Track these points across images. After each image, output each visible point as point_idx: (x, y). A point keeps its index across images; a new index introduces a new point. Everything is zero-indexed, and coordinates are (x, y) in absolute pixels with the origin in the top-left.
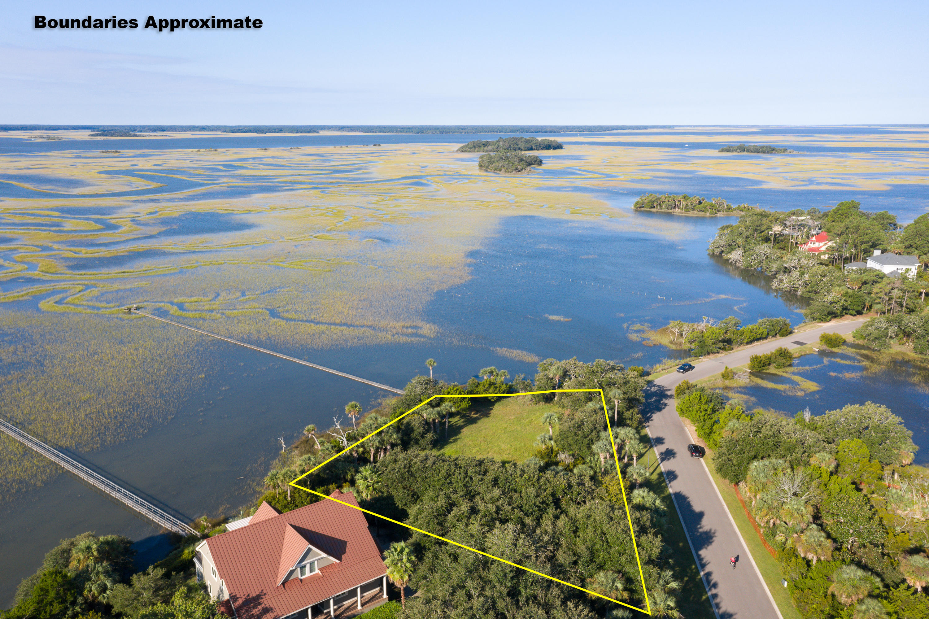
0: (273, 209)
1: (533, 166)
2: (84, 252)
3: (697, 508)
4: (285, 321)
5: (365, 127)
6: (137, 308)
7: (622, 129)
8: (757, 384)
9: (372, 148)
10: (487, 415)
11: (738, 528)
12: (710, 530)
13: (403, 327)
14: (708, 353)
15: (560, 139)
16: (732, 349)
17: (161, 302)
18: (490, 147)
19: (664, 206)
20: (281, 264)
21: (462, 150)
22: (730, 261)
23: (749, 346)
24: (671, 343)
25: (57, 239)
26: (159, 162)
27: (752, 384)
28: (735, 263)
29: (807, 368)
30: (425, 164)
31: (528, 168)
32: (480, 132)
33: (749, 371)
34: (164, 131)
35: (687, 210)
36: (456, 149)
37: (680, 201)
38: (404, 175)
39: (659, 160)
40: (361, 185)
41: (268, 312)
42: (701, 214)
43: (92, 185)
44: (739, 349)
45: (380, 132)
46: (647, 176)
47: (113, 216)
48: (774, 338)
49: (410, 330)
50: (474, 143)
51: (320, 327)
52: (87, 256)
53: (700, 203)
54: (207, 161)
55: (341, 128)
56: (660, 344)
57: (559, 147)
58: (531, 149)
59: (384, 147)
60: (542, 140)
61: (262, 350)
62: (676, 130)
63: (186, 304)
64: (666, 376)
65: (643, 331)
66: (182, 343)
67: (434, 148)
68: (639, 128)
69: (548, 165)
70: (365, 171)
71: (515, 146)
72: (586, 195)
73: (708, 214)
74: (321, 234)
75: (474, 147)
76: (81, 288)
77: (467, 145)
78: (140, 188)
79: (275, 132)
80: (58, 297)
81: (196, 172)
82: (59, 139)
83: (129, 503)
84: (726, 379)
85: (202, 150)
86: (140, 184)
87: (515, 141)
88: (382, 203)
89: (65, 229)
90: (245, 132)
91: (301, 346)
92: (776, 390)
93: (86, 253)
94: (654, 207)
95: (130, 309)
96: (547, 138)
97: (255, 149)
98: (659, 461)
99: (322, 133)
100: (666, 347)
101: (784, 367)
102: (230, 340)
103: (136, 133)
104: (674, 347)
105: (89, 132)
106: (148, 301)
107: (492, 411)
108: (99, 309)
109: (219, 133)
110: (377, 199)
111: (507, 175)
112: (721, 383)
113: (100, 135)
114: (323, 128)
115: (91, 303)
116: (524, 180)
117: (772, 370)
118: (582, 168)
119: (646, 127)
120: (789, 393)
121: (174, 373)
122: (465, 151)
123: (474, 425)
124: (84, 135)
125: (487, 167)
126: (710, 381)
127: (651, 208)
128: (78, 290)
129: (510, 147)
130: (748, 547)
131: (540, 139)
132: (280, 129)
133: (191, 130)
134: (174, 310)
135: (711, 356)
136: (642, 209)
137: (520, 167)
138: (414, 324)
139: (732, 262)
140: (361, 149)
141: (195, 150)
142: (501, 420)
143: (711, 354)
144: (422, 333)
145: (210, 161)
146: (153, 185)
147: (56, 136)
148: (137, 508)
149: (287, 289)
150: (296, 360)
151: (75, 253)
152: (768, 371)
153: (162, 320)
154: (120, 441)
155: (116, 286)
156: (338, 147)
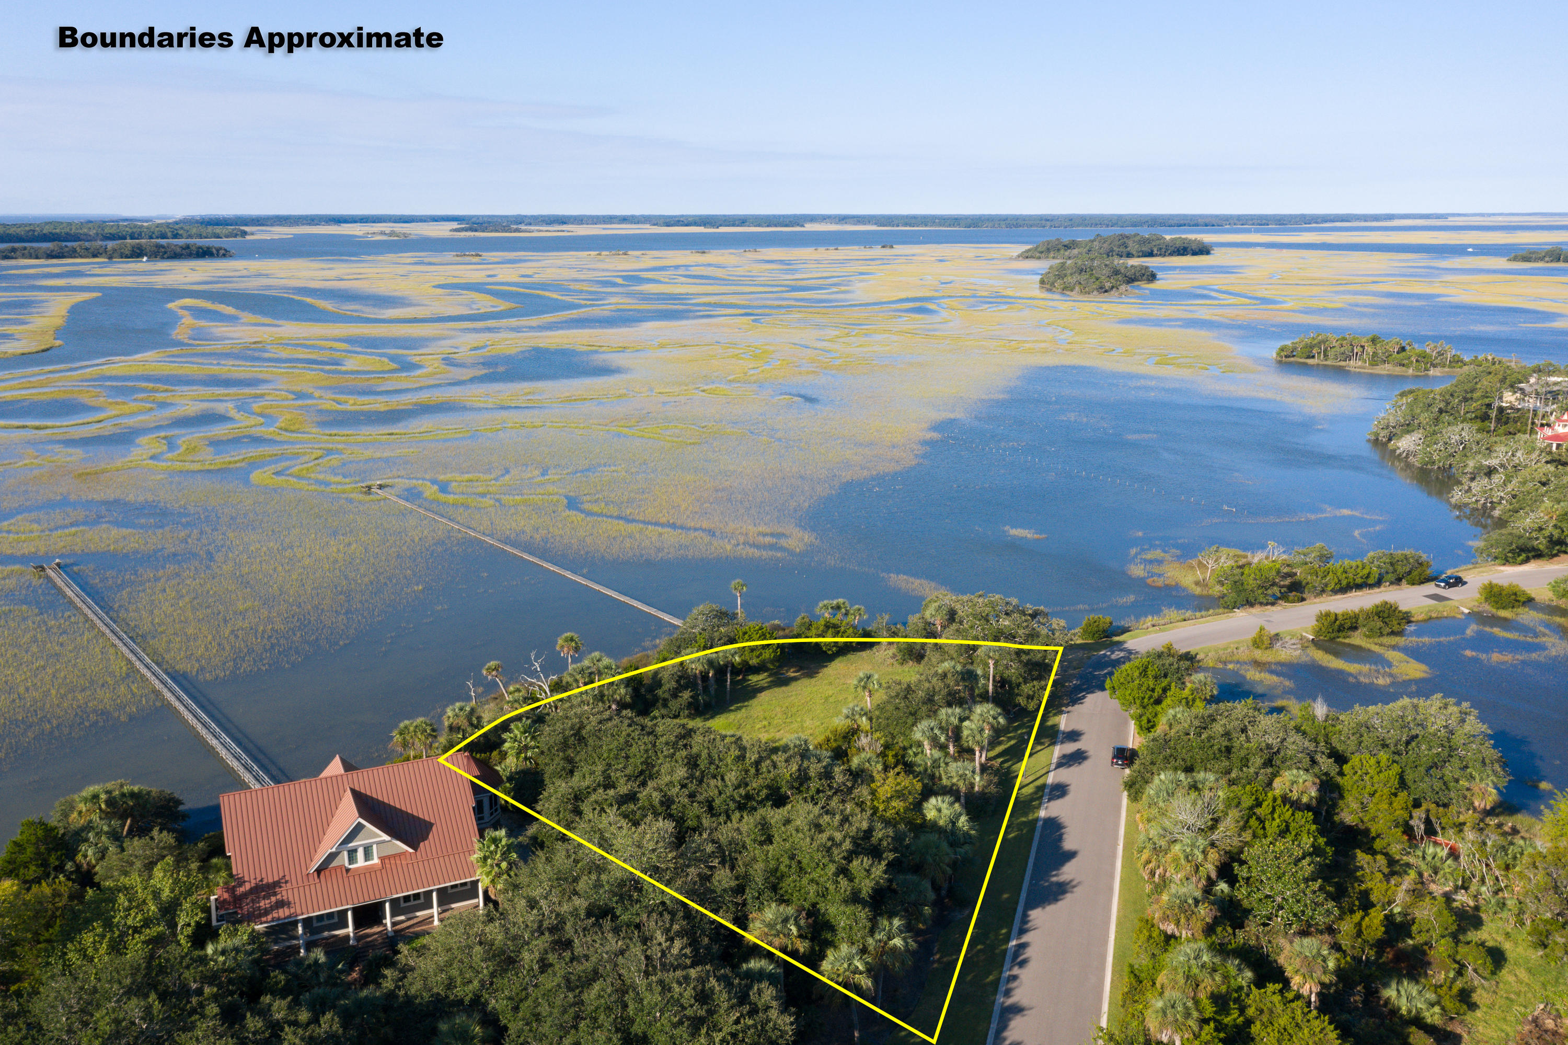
0: (662, 346)
1: (1136, 283)
2: (351, 402)
3: (1068, 844)
4: (583, 516)
5: (883, 217)
6: (381, 487)
7: (1342, 221)
8: (1314, 661)
9: (877, 251)
10: (811, 674)
11: (1122, 881)
12: (1071, 881)
13: (759, 534)
14: (1252, 605)
15: (1207, 238)
16: (1303, 599)
17: (418, 479)
18: (1076, 251)
19: (1331, 353)
20: (625, 430)
21: (1026, 256)
22: (1398, 452)
23: (1339, 597)
24: (1197, 583)
25: (324, 383)
26: (529, 272)
27: (1304, 659)
28: (1407, 457)
29: (1426, 640)
30: (951, 278)
31: (1123, 288)
32: (1078, 226)
33: (1311, 637)
34: (564, 223)
35: (1374, 363)
36: (1015, 254)
37: (1363, 347)
38: (903, 295)
39: (1380, 275)
40: (824, 311)
41: (565, 501)
42: (1398, 370)
43: (415, 305)
44: (1317, 600)
45: (906, 225)
46: (1339, 302)
47: (420, 352)
48: (1395, 587)
49: (768, 540)
50: (1048, 242)
51: (632, 527)
52: (357, 408)
53: (1403, 349)
54: (603, 270)
55: (843, 219)
56: (1177, 584)
57: (1203, 250)
58: (1151, 254)
59: (899, 249)
60: (1172, 240)
61: (526, 556)
62: (1451, 222)
63: (454, 484)
64: (1153, 635)
65: (1160, 562)
66: (417, 539)
67: (981, 252)
68: (1376, 218)
69: (1162, 284)
70: (843, 288)
71: (1122, 249)
72: (1203, 333)
73: (1410, 371)
74: (714, 386)
75: (1048, 250)
76: (320, 453)
77: (1036, 248)
78: (482, 311)
79: (733, 225)
80: (280, 466)
81: (578, 286)
82: (405, 235)
83: (223, 753)
84: (1258, 647)
85: (604, 253)
86: (485, 303)
87: (1123, 239)
88: (842, 340)
89: (344, 368)
90: (687, 225)
91: (587, 553)
92: (1340, 672)
93: (354, 404)
94: (1313, 357)
95: (369, 488)
96: (1184, 236)
97: (688, 252)
98: (1053, 767)
99: (809, 227)
100: (1185, 589)
101: (1382, 635)
102: (487, 539)
103: (523, 227)
104: (1198, 591)
105: (455, 225)
106: (402, 477)
107: (825, 670)
108: (328, 484)
109: (648, 226)
110: (837, 333)
111: (1081, 298)
112: (1244, 654)
113: (466, 230)
114: (813, 219)
115: (321, 477)
116: (1105, 306)
117: (1357, 639)
118: (1224, 288)
119: (1391, 217)
120: (1362, 679)
121: (383, 581)
122: (1032, 257)
123: (784, 688)
124: (443, 231)
125: (1053, 284)
126: (1226, 649)
127: (1308, 357)
128: (314, 457)
129: (1112, 251)
130: (1119, 911)
131: (1168, 237)
132: (742, 221)
133: (605, 222)
134: (431, 491)
135: (1257, 610)
136: (1292, 359)
137: (1108, 285)
138: (780, 530)
139: (1400, 454)
140: (858, 253)
141: (593, 253)
142: (830, 684)
143: (1257, 606)
144: (785, 544)
145: (607, 270)
146: (503, 305)
147: (404, 230)
148: (234, 764)
149: (613, 468)
150: (568, 575)
151: (339, 403)
152: (1347, 641)
153: (408, 505)
154: (259, 669)
155: (368, 453)
156: (822, 250)
